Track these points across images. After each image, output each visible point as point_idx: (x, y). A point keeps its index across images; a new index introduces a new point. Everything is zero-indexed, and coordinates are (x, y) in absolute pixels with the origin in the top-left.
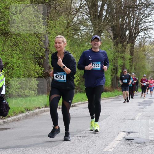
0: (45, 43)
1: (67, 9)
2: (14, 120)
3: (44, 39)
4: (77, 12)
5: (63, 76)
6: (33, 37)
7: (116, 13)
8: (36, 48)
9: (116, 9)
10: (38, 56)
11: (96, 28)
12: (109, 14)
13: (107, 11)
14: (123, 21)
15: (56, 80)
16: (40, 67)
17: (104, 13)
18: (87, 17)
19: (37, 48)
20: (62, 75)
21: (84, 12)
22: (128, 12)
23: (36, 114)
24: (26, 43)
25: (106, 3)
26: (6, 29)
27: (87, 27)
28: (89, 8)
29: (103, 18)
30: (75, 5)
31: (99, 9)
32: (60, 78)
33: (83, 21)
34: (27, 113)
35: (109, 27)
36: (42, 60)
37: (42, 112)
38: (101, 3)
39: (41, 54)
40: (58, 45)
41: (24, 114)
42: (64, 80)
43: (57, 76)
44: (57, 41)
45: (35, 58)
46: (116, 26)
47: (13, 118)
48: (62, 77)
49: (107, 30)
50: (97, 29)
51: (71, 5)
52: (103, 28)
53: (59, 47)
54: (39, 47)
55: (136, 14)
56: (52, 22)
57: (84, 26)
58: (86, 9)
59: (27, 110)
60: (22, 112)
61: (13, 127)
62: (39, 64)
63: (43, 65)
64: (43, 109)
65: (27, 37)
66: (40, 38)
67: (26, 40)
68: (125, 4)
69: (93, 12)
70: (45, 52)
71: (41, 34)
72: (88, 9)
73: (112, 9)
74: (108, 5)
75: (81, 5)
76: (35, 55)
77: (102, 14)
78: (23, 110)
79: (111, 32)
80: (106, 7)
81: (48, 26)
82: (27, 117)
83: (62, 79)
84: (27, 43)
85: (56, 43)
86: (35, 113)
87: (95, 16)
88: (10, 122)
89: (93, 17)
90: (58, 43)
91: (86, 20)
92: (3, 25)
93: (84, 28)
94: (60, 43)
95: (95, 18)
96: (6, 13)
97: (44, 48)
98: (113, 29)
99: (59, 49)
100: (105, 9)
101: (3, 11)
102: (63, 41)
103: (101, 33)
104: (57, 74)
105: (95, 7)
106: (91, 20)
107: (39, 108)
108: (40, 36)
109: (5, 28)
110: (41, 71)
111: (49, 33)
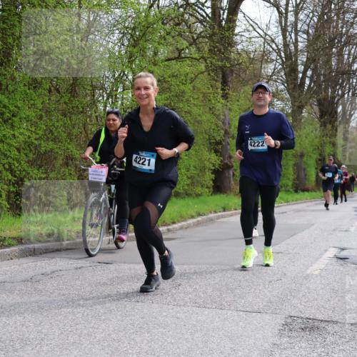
0: (224, 123)
1: (255, 76)
2: (182, 228)
3: (222, 117)
4: (269, 80)
5: (149, 160)
6: (208, 115)
7: (324, 81)
8: (212, 130)
9: (324, 75)
10: (214, 141)
11: (295, 102)
12: (314, 82)
13: (311, 78)
14: (333, 92)
15: (135, 167)
16: (217, 155)
17: (307, 82)
18: (282, 87)
19: (214, 129)
20: (147, 158)
21: (279, 81)
22: (340, 81)
23: (211, 220)
24: (198, 123)
25: (309, 67)
26: (173, 104)
27: (283, 101)
28: (285, 74)
29: (306, 88)
30: (266, 70)
31: (300, 75)
32: (143, 164)
33: (277, 92)
34: (199, 219)
35: (314, 101)
36: (220, 147)
37: (219, 217)
38: (303, 67)
39: (218, 138)
40: (143, 92)
41: (194, 220)
42: (151, 170)
43: (138, 160)
44: (140, 85)
45: (210, 143)
46: (324, 99)
47: (180, 224)
48: (147, 162)
49: (311, 105)
50: (297, 104)
51: (261, 71)
52: (306, 103)
53: (145, 96)
54: (216, 129)
55: (353, 82)
56: (234, 94)
57: (278, 100)
58: (281, 76)
59: (199, 215)
60: (193, 217)
61: (179, 236)
62: (216, 152)
63: (221, 153)
64: (220, 214)
65: (199, 115)
66: (218, 117)
67: (199, 118)
68: (337, 68)
69: (291, 80)
70: (224, 136)
71: (219, 110)
72: (284, 77)
73: (319, 76)
74: (313, 70)
75: (274, 70)
76: (210, 139)
77: (305, 83)
78: (194, 214)
79: (316, 108)
80: (309, 73)
81: (229, 99)
82: (198, 224)
83: (146, 167)
84: (200, 122)
85: (139, 89)
86: (209, 218)
87: (295, 86)
88: (176, 229)
89: (291, 86)
90: (142, 89)
91: (282, 91)
92: (168, 99)
93: (279, 102)
94: (146, 88)
95: (294, 88)
96: (173, 83)
97: (223, 129)
98: (320, 103)
99: (145, 102)
100: (309, 75)
101: (170, 80)
102: (153, 85)
103: (302, 109)
104: (138, 154)
105: (294, 73)
106: (288, 91)
107: (215, 212)
108: (217, 113)
109: (170, 103)
110: (218, 162)
111: (230, 110)
